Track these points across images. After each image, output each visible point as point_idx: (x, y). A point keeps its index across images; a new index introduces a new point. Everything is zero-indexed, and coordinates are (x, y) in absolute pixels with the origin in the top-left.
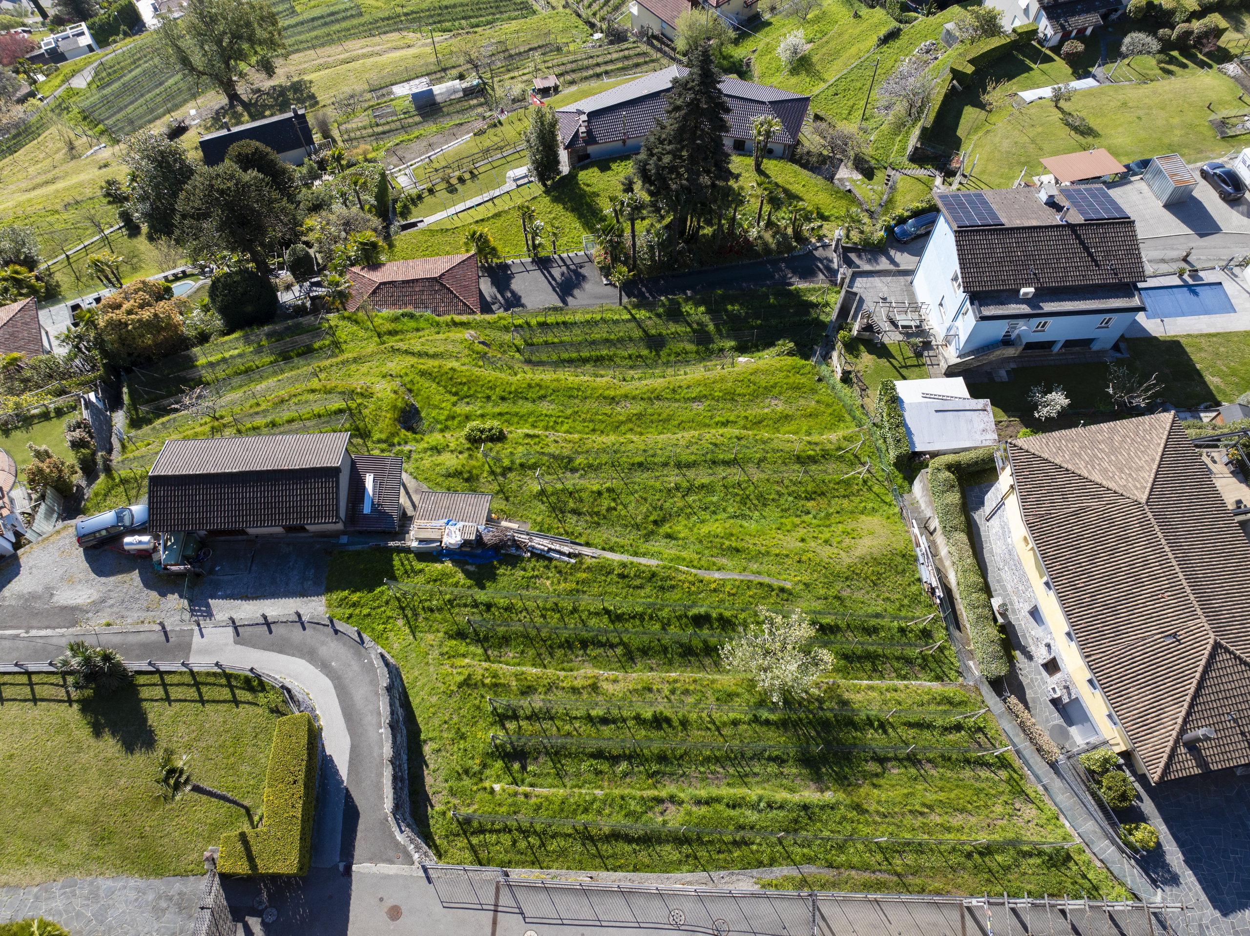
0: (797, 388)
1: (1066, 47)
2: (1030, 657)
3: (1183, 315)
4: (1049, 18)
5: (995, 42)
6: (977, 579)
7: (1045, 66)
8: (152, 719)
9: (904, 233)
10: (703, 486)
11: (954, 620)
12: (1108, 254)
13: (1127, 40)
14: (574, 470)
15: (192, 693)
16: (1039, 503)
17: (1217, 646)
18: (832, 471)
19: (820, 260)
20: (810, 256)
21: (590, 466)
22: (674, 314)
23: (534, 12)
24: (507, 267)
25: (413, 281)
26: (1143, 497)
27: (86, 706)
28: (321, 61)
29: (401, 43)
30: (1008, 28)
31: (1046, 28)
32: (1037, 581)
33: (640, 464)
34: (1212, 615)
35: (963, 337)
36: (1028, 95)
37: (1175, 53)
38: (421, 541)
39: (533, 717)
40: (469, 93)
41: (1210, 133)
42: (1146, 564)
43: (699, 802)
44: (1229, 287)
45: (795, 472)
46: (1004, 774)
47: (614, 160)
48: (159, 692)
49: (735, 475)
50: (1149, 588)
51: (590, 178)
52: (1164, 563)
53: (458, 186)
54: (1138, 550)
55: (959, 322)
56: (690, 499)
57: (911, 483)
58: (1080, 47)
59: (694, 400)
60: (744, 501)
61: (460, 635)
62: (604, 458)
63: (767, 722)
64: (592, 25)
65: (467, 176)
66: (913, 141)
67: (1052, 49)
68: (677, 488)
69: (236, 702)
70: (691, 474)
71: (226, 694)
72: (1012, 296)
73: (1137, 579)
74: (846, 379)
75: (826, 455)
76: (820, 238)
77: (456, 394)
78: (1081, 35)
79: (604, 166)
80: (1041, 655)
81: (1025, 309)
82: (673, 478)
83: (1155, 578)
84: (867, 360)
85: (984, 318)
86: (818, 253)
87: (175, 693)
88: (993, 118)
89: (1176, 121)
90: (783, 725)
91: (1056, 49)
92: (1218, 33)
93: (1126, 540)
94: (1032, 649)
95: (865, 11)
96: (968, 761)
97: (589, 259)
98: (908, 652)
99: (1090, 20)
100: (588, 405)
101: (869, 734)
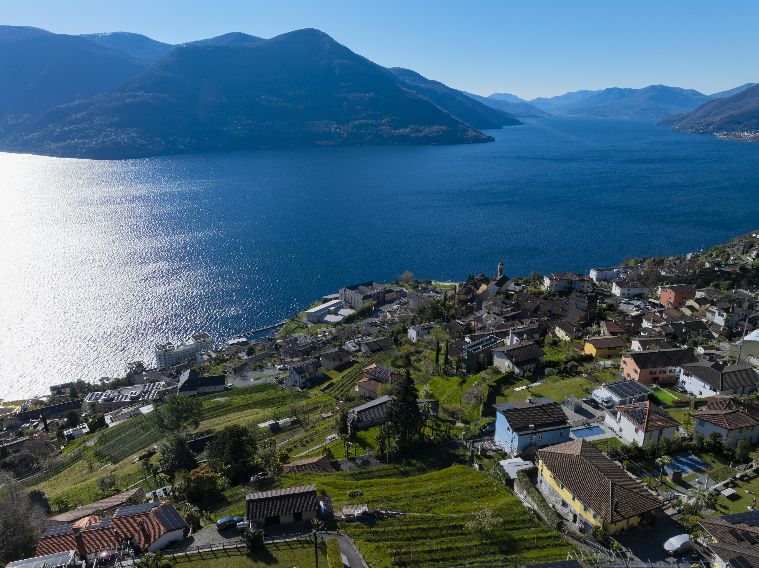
0: (464, 473)
1: (526, 375)
2: (568, 521)
4: (517, 367)
5: (500, 376)
6: (540, 498)
7: (521, 382)
8: (274, 556)
9: (487, 430)
10: (441, 499)
11: (539, 517)
12: (553, 413)
13: (546, 370)
14: (392, 501)
15: (287, 547)
17: (612, 484)
18: (485, 490)
19: (459, 443)
20: (455, 443)
21: (398, 499)
22: (411, 465)
23: (310, 398)
24: (337, 462)
25: (306, 465)
26: (579, 454)
27: (248, 555)
29: (253, 413)
30: (504, 372)
31: (517, 370)
32: (558, 489)
33: (416, 496)
34: (610, 478)
35: (516, 446)
36: (517, 389)
37: (564, 374)
39: (404, 553)
40: (293, 423)
41: (584, 393)
42: (586, 470)
43: (470, 564)
44: (601, 427)
45: (472, 492)
46: (570, 547)
47: (370, 427)
48: (275, 548)
49: (451, 495)
50: (589, 475)
51: (362, 434)
52: (591, 468)
53: (306, 444)
54: (582, 466)
55: (514, 443)
56: (437, 503)
57: (513, 489)
58: (531, 374)
59: (428, 480)
60: (457, 501)
61: (369, 541)
62: (402, 496)
63: (486, 544)
64: (338, 399)
65: (309, 440)
66: (481, 409)
67: (521, 377)
68: (431, 501)
69: (305, 548)
70: (435, 497)
71: (300, 546)
72: (528, 428)
73: (585, 474)
74: (481, 468)
75: (481, 485)
76: (457, 437)
77: (338, 488)
78: (530, 371)
79: (366, 429)
80: (570, 517)
82: (429, 499)
83: (589, 472)
84: (486, 461)
85: (521, 436)
86: (458, 442)
87: (280, 548)
88: (508, 399)
89: (571, 391)
90: (492, 544)
91: (523, 377)
92: (577, 367)
93: (578, 465)
94: (568, 518)
95: (449, 378)
96: (556, 545)
97: (370, 456)
98: (527, 525)
99: (532, 366)
100: (389, 486)
101: (521, 543)
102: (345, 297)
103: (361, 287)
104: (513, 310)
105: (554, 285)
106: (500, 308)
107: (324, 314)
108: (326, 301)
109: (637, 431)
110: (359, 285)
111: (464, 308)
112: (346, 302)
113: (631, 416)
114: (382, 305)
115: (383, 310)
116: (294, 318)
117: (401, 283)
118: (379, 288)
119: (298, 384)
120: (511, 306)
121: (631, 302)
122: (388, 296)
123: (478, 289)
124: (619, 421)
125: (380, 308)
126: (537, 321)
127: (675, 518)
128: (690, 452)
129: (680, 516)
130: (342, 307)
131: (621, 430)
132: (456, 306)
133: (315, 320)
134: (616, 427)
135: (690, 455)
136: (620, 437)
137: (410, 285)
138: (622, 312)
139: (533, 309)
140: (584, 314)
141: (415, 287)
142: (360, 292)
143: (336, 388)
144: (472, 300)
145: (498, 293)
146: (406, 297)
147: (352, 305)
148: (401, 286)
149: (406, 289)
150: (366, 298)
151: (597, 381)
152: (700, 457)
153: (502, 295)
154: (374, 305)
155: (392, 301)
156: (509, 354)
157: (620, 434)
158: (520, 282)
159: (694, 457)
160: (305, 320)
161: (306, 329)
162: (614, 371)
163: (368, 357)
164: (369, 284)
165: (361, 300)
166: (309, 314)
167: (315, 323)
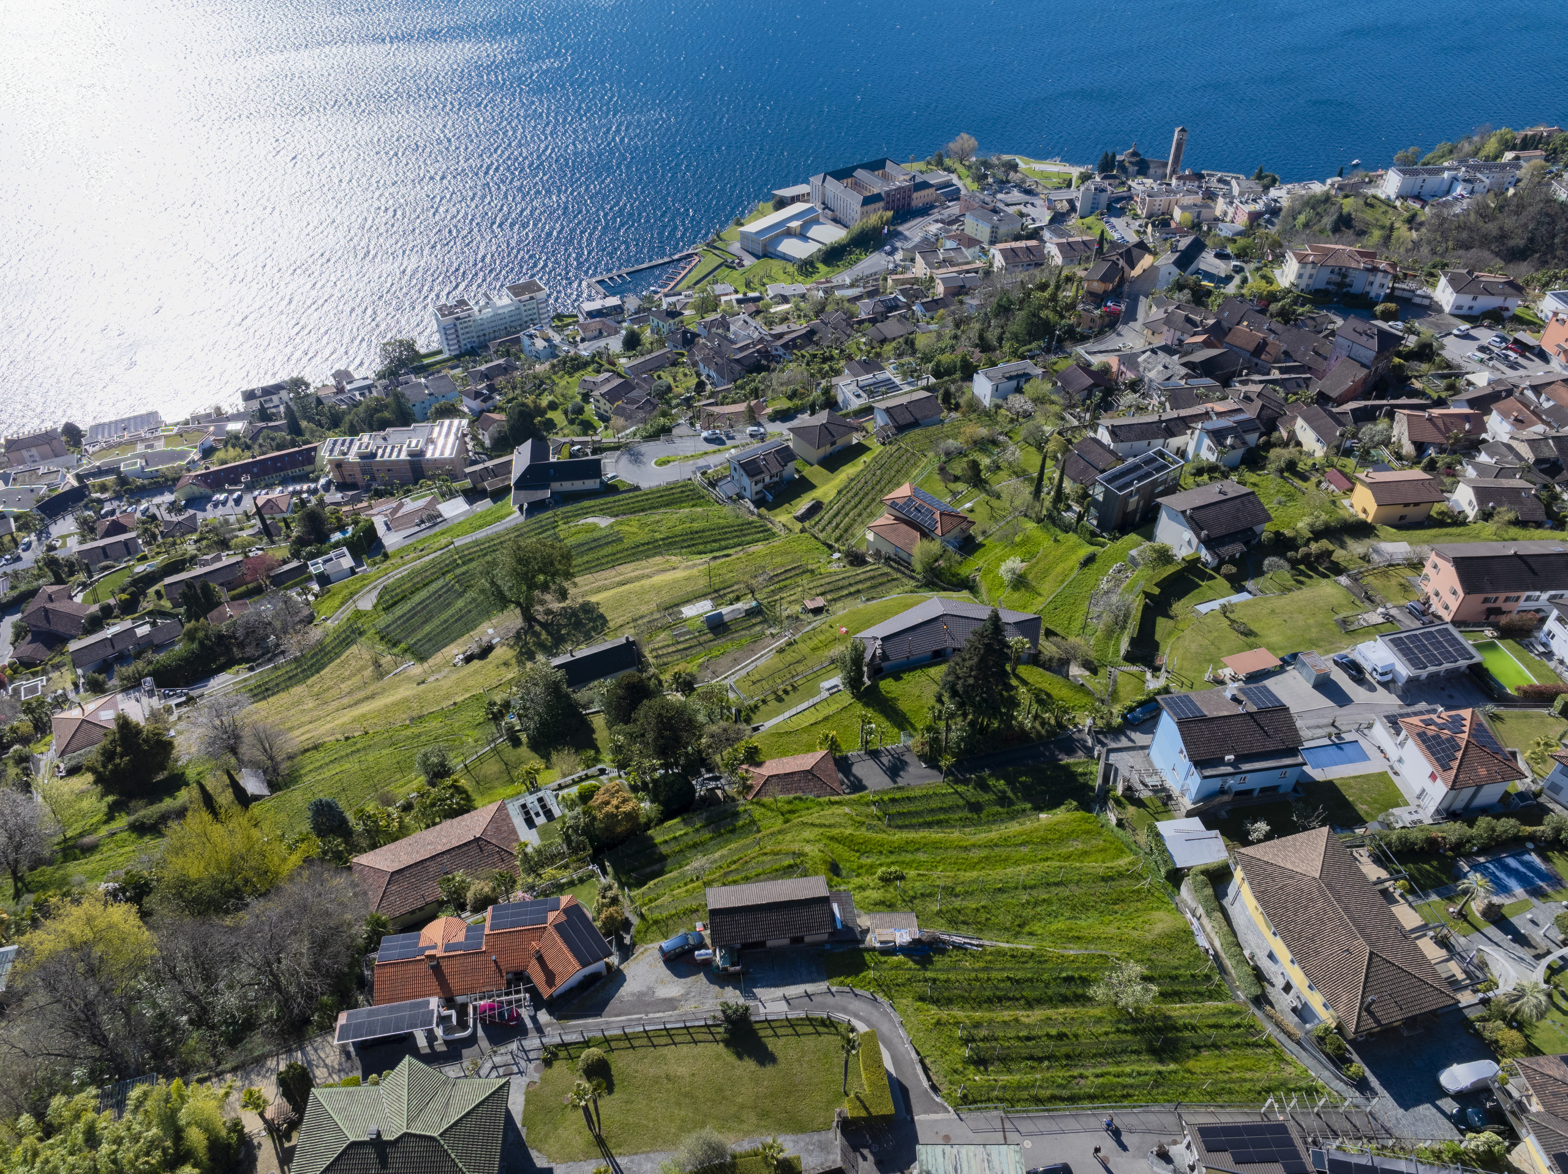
0: (1088, 832)
2: (1273, 985)
3: (1336, 764)
4: (1208, 548)
5: (1170, 570)
6: (1231, 939)
7: (1210, 583)
8: (770, 1047)
9: (1135, 718)
10: (1044, 900)
11: (1222, 969)
12: (1276, 730)
13: (1266, 562)
14: (957, 896)
16: (1259, 884)
17: (1371, 953)
18: (1126, 885)
19: (1078, 741)
20: (1071, 739)
21: (967, 892)
22: (983, 787)
23: (774, 535)
24: (848, 759)
25: (791, 774)
26: (1317, 875)
27: (727, 1043)
28: (600, 583)
29: (667, 566)
30: (1179, 558)
31: (1205, 555)
32: (1268, 934)
33: (1000, 889)
34: (1367, 938)
35: (1194, 790)
36: (1204, 608)
37: (1302, 567)
38: (881, 942)
39: (985, 1039)
40: (750, 613)
41: (1337, 629)
43: (1097, 1076)
44: (1363, 742)
45: (1102, 888)
46: (1270, 1050)
47: (904, 672)
49: (1064, 892)
50: (1330, 926)
52: (1335, 911)
53: (784, 696)
54: (1320, 905)
55: (1189, 781)
56: (1039, 909)
57: (1179, 889)
58: (1234, 570)
59: (1021, 844)
60: (1073, 908)
61: (922, 999)
62: (975, 887)
63: (1125, 1032)
64: (830, 547)
66: (1124, 645)
67: (1213, 569)
68: (1028, 902)
69: (819, 1034)
70: (1034, 893)
71: (811, 1029)
72: (1220, 762)
73: (1323, 922)
74: (1120, 824)
75: (1121, 875)
76: (1075, 726)
77: (857, 851)
78: (1232, 561)
79: (897, 675)
80: (1280, 983)
81: (1230, 769)
82: (1024, 898)
83: (1331, 920)
84: (1131, 810)
85: (1205, 777)
86: (1076, 736)
87: (780, 1031)
88: (1180, 625)
89: (1311, 621)
90: (1135, 1032)
91: (1217, 569)
92: (1330, 552)
93: (1311, 900)
94: (1274, 980)
95: (1062, 536)
96: (1248, 1045)
97: (908, 749)
98: (1199, 988)
99: (1236, 549)
100: (950, 853)
101: (1187, 1034)
102: (824, 195)
103: (860, 173)
104: (1206, 344)
105: (1306, 276)
106: (1178, 334)
107: (777, 236)
108: (781, 204)
109: (1433, 777)
110: (854, 168)
111: (1097, 312)
112: (826, 207)
113: (1429, 748)
114: (904, 221)
115: (907, 233)
116: (714, 241)
117: (948, 162)
118: (899, 176)
119: (747, 494)
120: (1205, 332)
121: (1473, 332)
122: (919, 198)
123: (1133, 267)
124: (1402, 744)
125: (900, 228)
126: (1259, 395)
127: (1472, 1014)
128: (1530, 845)
129: (1481, 1012)
130: (816, 221)
131: (1400, 761)
132: (1080, 307)
133: (759, 250)
134: (1393, 752)
135: (1528, 852)
136: (1396, 773)
137: (969, 168)
138: (1449, 365)
139: (1252, 347)
140: (1362, 373)
141: (981, 178)
142: (857, 186)
143: (826, 517)
144: (1116, 294)
145: (1180, 286)
146: (958, 199)
147: (839, 215)
148: (949, 170)
149: (960, 177)
150: (868, 201)
151: (1369, 599)
152: (1546, 859)
153: (1186, 291)
154: (887, 223)
155: (925, 211)
156: (1194, 519)
157: (1397, 767)
158: (1229, 250)
159: (1534, 858)
160: (736, 247)
161: (741, 270)
162: (1408, 573)
163: (890, 443)
164: (876, 166)
165: (857, 207)
166: (744, 236)
167: (758, 257)
